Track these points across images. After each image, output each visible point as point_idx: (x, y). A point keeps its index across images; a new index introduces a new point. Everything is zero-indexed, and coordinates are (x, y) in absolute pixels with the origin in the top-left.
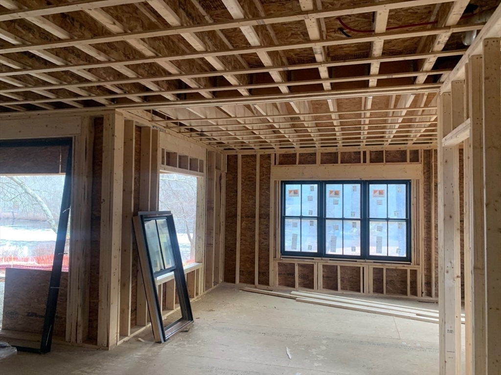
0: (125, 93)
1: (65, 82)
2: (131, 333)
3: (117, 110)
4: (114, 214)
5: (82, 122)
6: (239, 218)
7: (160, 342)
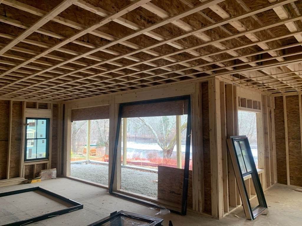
0: (226, 66)
1: (193, 65)
2: (230, 211)
3: (216, 77)
4: (218, 137)
5: (195, 86)
6: (287, 139)
7: (250, 220)
